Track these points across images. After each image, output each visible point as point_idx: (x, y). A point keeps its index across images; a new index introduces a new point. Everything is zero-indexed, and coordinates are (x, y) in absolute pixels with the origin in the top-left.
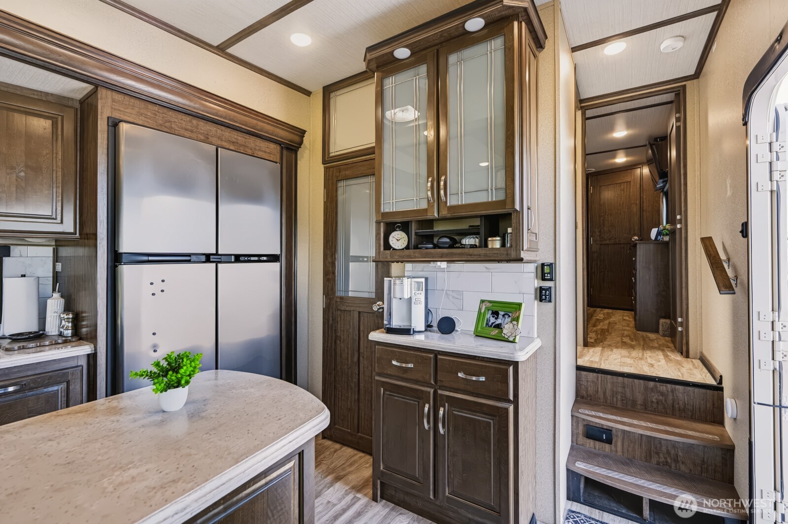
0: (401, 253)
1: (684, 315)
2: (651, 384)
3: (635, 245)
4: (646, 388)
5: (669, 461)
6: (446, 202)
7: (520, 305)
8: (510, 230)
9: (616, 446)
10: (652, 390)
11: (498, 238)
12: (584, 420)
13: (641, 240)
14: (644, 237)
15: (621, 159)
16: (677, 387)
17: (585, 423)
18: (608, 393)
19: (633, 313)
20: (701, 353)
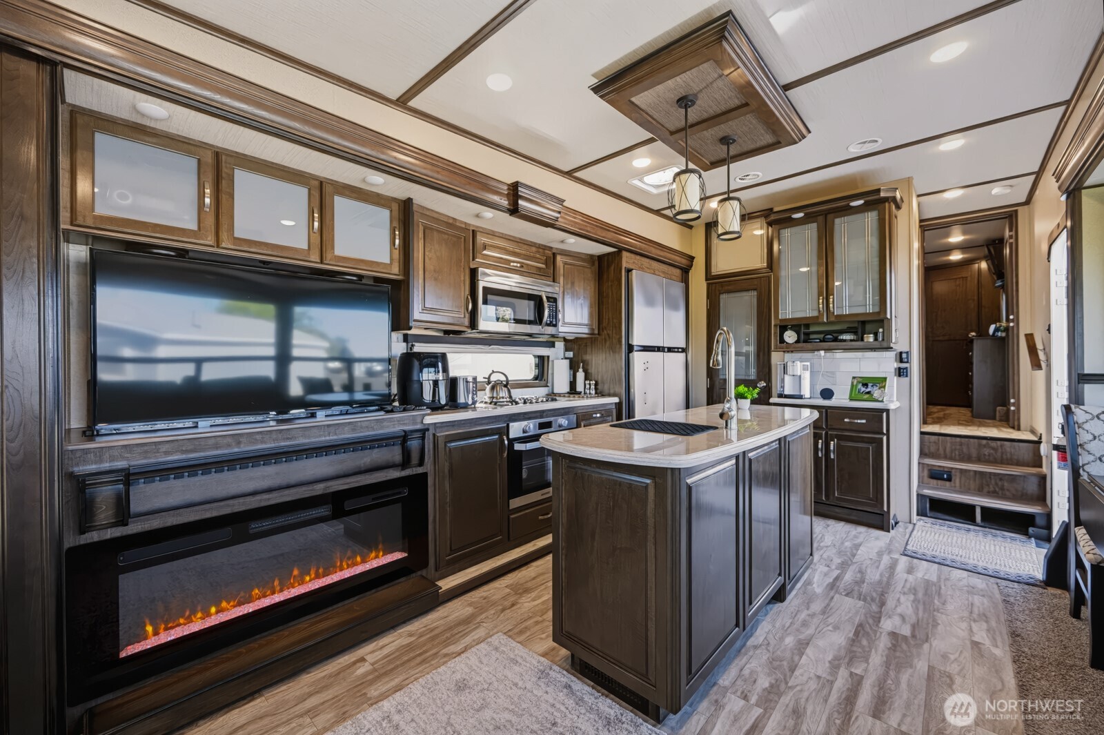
0: (793, 346)
1: (1016, 397)
2: (984, 442)
3: (971, 341)
4: (980, 445)
5: (997, 489)
6: (834, 313)
7: (885, 379)
8: (881, 330)
9: (955, 483)
10: (985, 446)
11: (872, 335)
12: (928, 465)
13: (979, 336)
14: (982, 333)
15: (956, 257)
16: (1006, 443)
17: (930, 468)
18: (948, 450)
19: (970, 409)
20: (1031, 427)
